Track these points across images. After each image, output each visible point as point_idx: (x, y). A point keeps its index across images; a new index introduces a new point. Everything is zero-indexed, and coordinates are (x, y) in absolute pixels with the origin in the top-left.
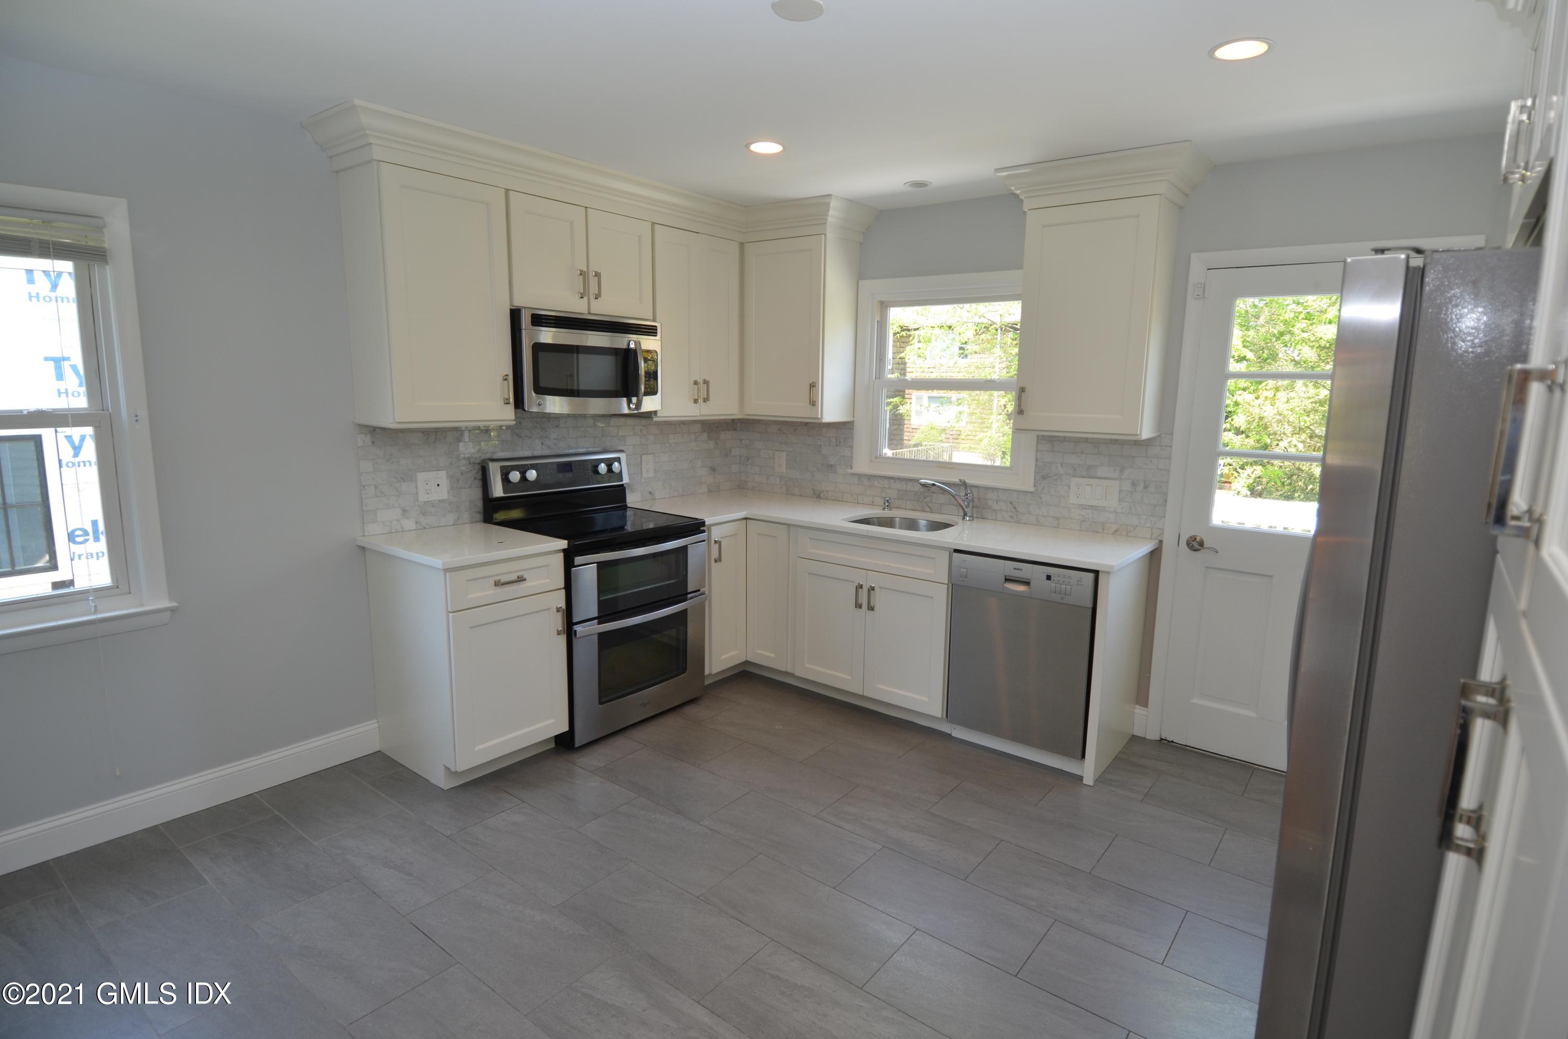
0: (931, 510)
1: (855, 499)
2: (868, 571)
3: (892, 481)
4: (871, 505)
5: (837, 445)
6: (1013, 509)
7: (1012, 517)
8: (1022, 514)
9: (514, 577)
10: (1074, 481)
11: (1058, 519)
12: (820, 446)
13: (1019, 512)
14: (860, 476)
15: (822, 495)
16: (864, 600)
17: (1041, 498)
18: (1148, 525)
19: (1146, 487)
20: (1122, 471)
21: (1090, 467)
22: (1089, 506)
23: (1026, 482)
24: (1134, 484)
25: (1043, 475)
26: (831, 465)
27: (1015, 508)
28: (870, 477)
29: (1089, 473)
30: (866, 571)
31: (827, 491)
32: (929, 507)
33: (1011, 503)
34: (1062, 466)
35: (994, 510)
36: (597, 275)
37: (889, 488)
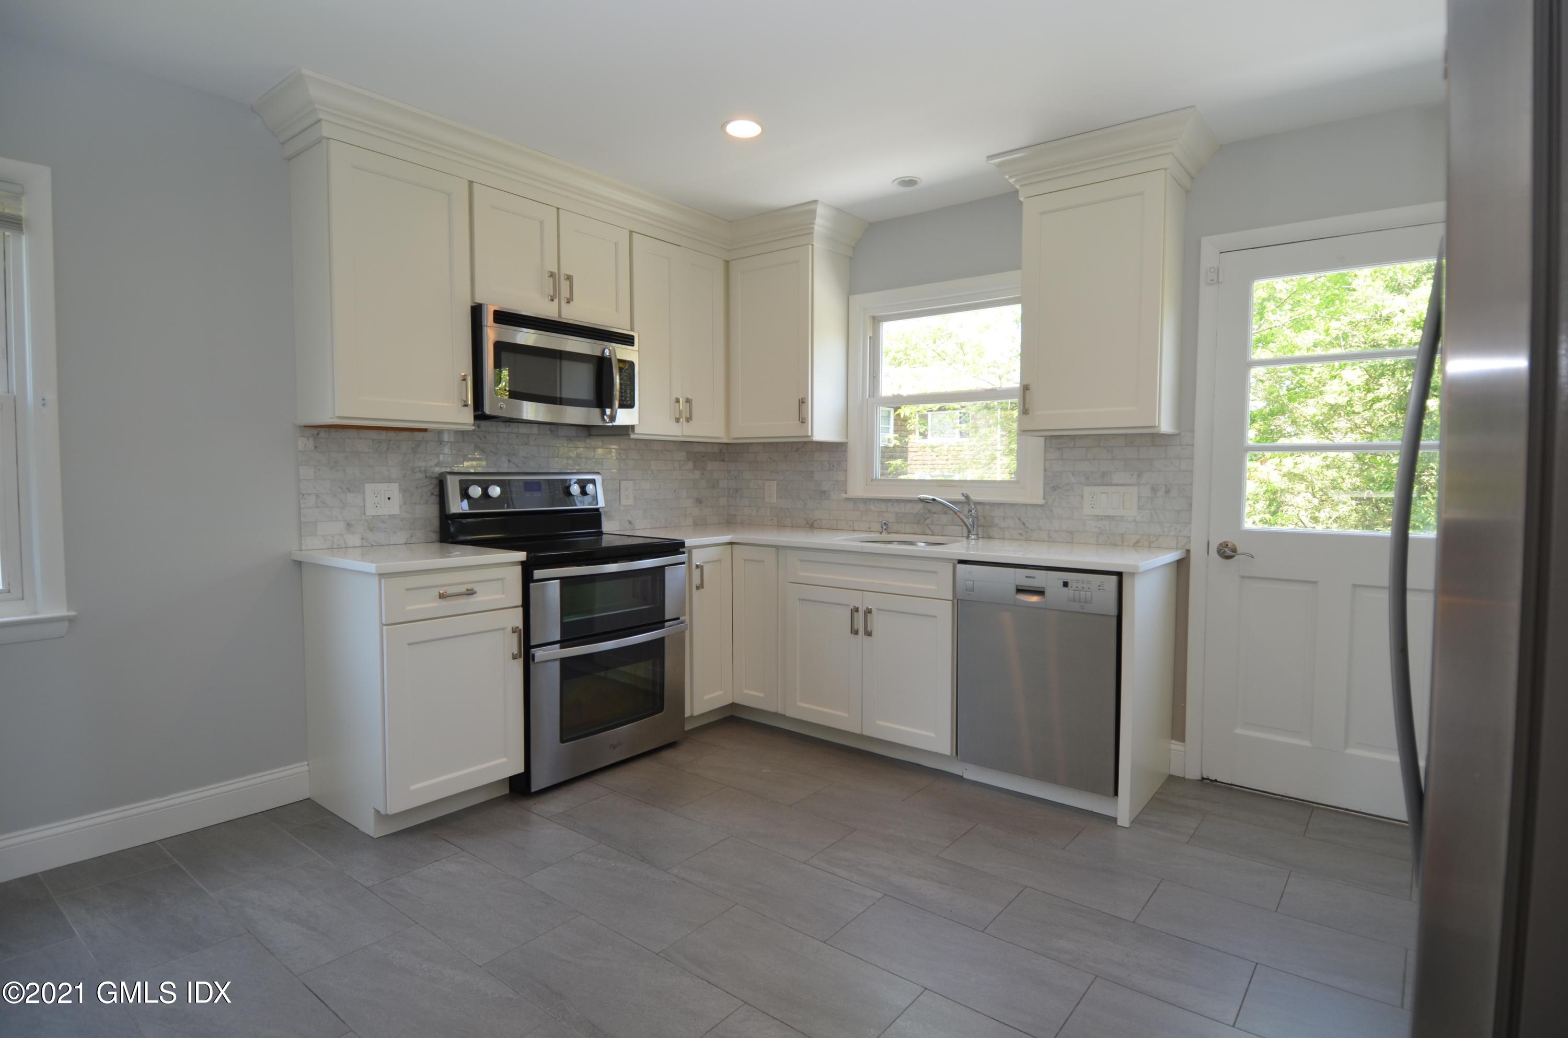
0: (933, 532)
1: (850, 526)
2: (864, 592)
3: (890, 504)
4: (867, 531)
5: (830, 470)
6: (1022, 526)
7: (1021, 534)
8: (1031, 530)
9: (463, 589)
10: (1087, 490)
11: (1071, 533)
12: (812, 472)
13: (1028, 528)
14: (855, 500)
15: (815, 525)
16: (860, 625)
17: (1052, 511)
18: (1172, 533)
19: (1167, 492)
20: (1139, 476)
21: (1104, 474)
22: (1106, 516)
23: (1034, 494)
24: (1154, 489)
25: (1053, 485)
26: (824, 492)
27: (1024, 524)
28: (866, 501)
29: (1104, 480)
30: (861, 592)
31: (821, 520)
32: (931, 530)
33: (1019, 519)
34: (1073, 475)
35: (1000, 528)
36: (569, 278)
37: (887, 512)
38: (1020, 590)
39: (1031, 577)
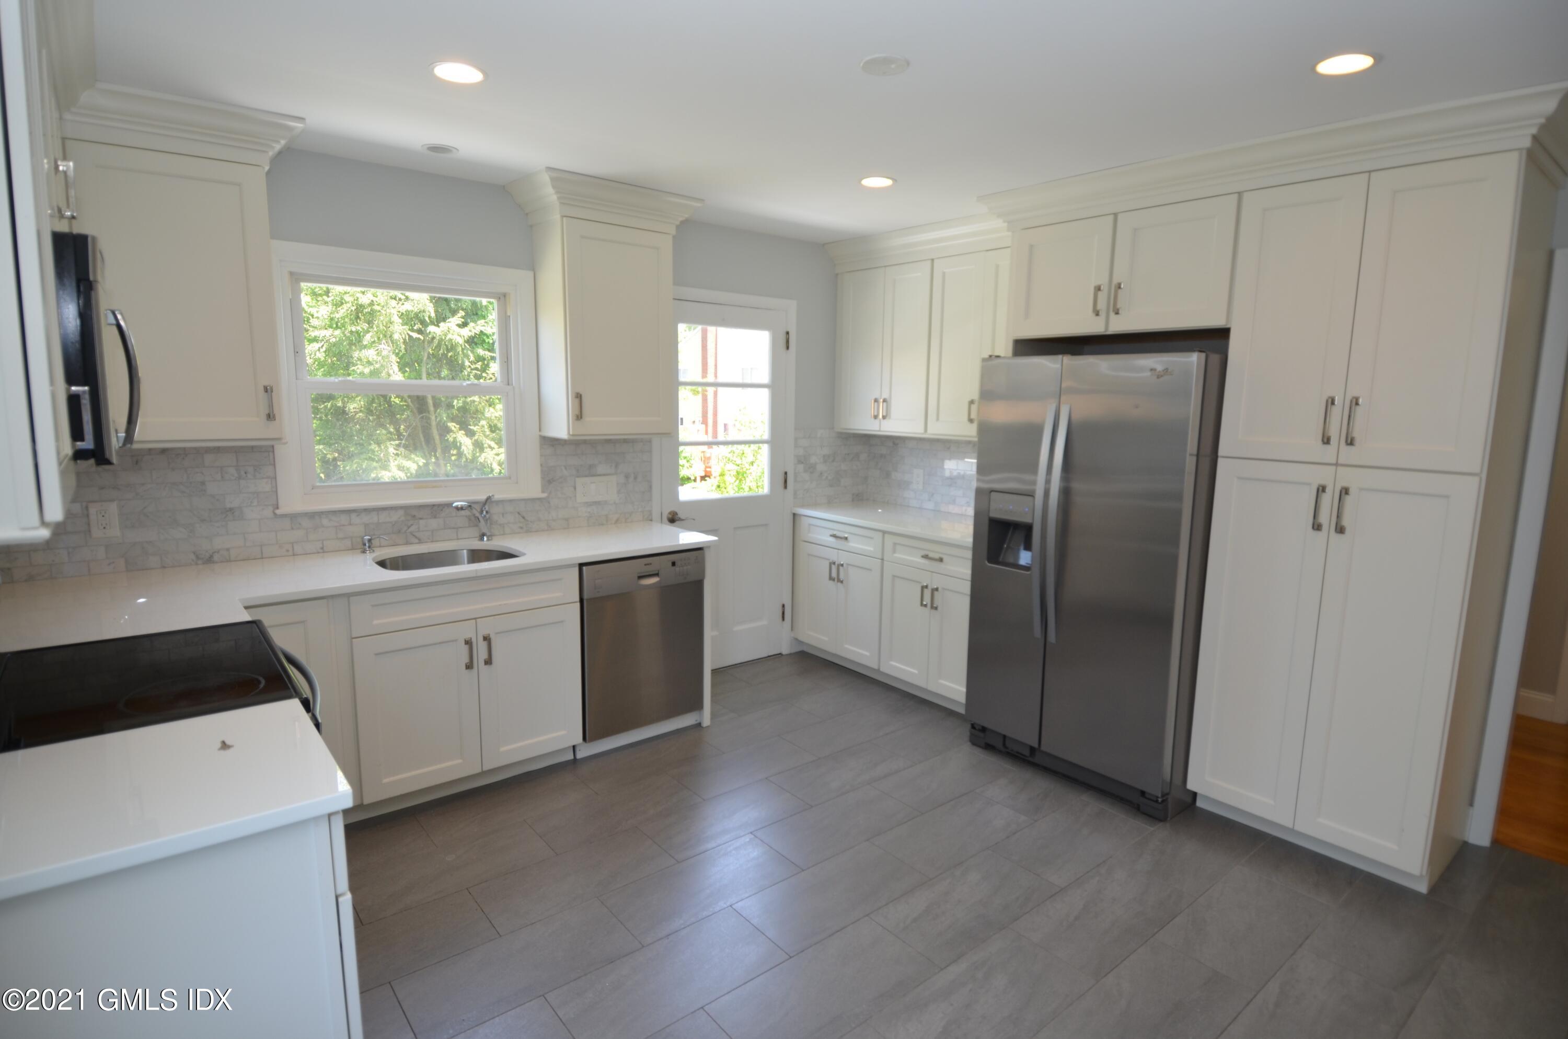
0: (419, 540)
1: (288, 551)
3: (353, 516)
4: (318, 553)
5: (240, 478)
6: (522, 520)
7: (521, 528)
8: (531, 522)
10: (580, 481)
11: (567, 520)
12: (203, 483)
13: (528, 521)
14: (293, 517)
15: (216, 557)
17: (549, 503)
18: (640, 510)
19: (635, 478)
20: (616, 466)
21: (591, 467)
22: (593, 502)
23: (533, 489)
24: (627, 477)
25: (549, 479)
26: (231, 509)
27: (524, 518)
28: (312, 515)
29: (590, 472)
31: (228, 550)
32: (416, 537)
33: (519, 513)
34: (566, 468)
35: (500, 525)
37: (350, 524)
38: (640, 577)
39: (648, 564)
